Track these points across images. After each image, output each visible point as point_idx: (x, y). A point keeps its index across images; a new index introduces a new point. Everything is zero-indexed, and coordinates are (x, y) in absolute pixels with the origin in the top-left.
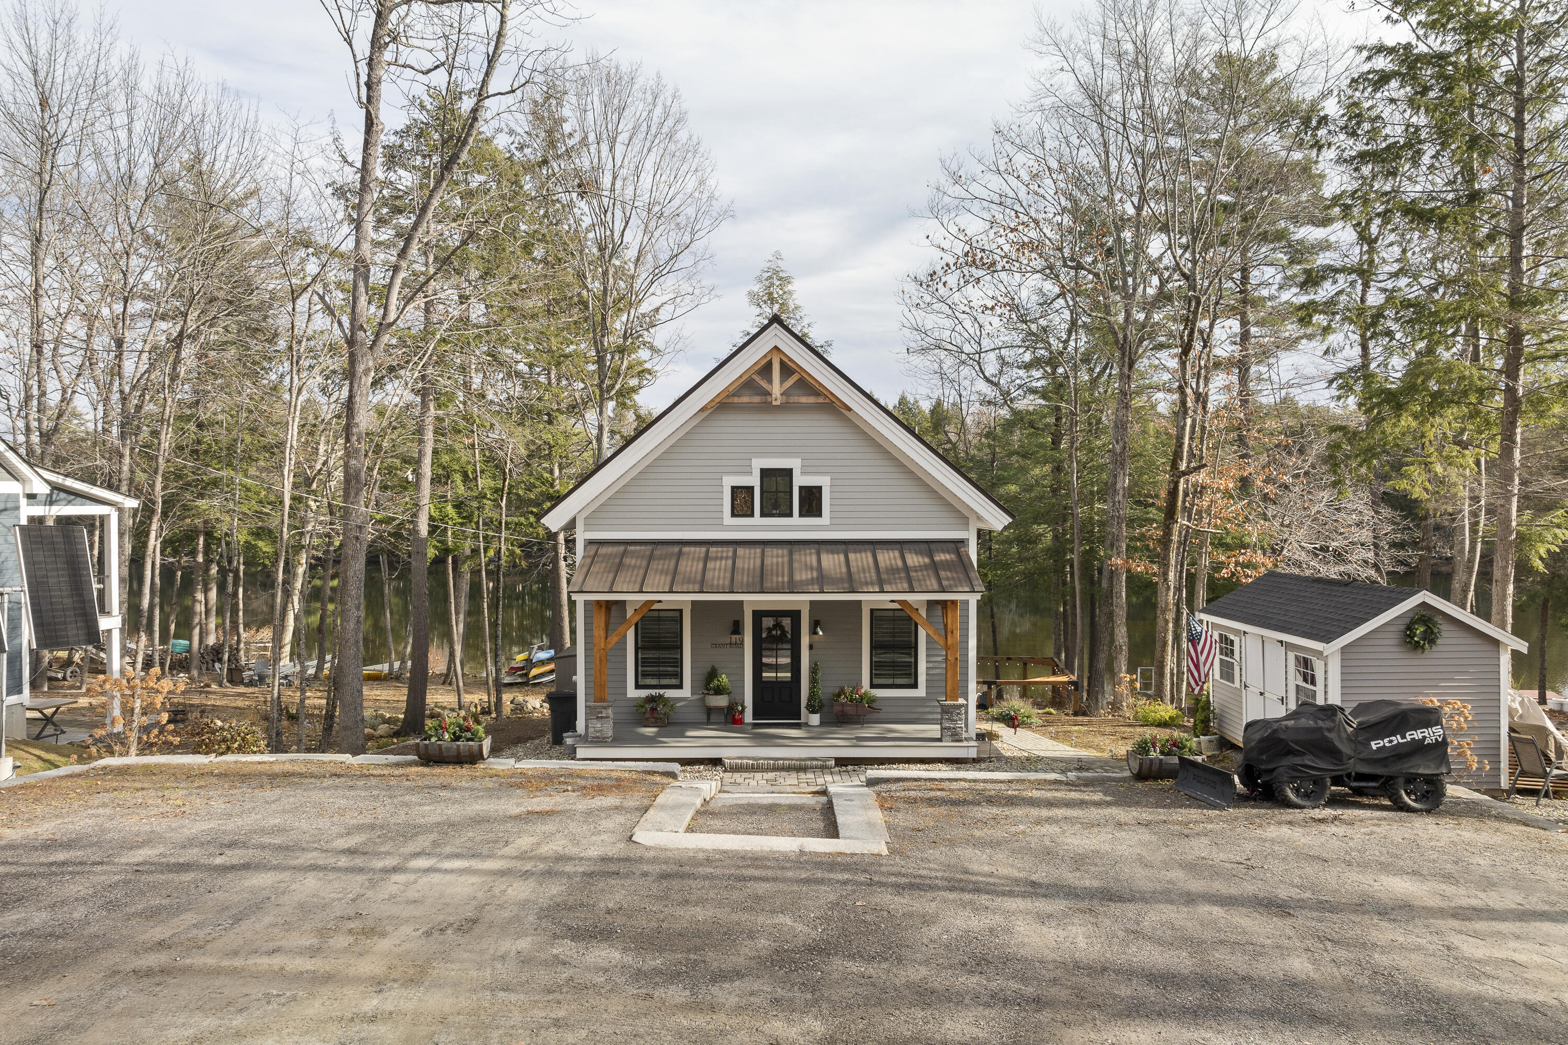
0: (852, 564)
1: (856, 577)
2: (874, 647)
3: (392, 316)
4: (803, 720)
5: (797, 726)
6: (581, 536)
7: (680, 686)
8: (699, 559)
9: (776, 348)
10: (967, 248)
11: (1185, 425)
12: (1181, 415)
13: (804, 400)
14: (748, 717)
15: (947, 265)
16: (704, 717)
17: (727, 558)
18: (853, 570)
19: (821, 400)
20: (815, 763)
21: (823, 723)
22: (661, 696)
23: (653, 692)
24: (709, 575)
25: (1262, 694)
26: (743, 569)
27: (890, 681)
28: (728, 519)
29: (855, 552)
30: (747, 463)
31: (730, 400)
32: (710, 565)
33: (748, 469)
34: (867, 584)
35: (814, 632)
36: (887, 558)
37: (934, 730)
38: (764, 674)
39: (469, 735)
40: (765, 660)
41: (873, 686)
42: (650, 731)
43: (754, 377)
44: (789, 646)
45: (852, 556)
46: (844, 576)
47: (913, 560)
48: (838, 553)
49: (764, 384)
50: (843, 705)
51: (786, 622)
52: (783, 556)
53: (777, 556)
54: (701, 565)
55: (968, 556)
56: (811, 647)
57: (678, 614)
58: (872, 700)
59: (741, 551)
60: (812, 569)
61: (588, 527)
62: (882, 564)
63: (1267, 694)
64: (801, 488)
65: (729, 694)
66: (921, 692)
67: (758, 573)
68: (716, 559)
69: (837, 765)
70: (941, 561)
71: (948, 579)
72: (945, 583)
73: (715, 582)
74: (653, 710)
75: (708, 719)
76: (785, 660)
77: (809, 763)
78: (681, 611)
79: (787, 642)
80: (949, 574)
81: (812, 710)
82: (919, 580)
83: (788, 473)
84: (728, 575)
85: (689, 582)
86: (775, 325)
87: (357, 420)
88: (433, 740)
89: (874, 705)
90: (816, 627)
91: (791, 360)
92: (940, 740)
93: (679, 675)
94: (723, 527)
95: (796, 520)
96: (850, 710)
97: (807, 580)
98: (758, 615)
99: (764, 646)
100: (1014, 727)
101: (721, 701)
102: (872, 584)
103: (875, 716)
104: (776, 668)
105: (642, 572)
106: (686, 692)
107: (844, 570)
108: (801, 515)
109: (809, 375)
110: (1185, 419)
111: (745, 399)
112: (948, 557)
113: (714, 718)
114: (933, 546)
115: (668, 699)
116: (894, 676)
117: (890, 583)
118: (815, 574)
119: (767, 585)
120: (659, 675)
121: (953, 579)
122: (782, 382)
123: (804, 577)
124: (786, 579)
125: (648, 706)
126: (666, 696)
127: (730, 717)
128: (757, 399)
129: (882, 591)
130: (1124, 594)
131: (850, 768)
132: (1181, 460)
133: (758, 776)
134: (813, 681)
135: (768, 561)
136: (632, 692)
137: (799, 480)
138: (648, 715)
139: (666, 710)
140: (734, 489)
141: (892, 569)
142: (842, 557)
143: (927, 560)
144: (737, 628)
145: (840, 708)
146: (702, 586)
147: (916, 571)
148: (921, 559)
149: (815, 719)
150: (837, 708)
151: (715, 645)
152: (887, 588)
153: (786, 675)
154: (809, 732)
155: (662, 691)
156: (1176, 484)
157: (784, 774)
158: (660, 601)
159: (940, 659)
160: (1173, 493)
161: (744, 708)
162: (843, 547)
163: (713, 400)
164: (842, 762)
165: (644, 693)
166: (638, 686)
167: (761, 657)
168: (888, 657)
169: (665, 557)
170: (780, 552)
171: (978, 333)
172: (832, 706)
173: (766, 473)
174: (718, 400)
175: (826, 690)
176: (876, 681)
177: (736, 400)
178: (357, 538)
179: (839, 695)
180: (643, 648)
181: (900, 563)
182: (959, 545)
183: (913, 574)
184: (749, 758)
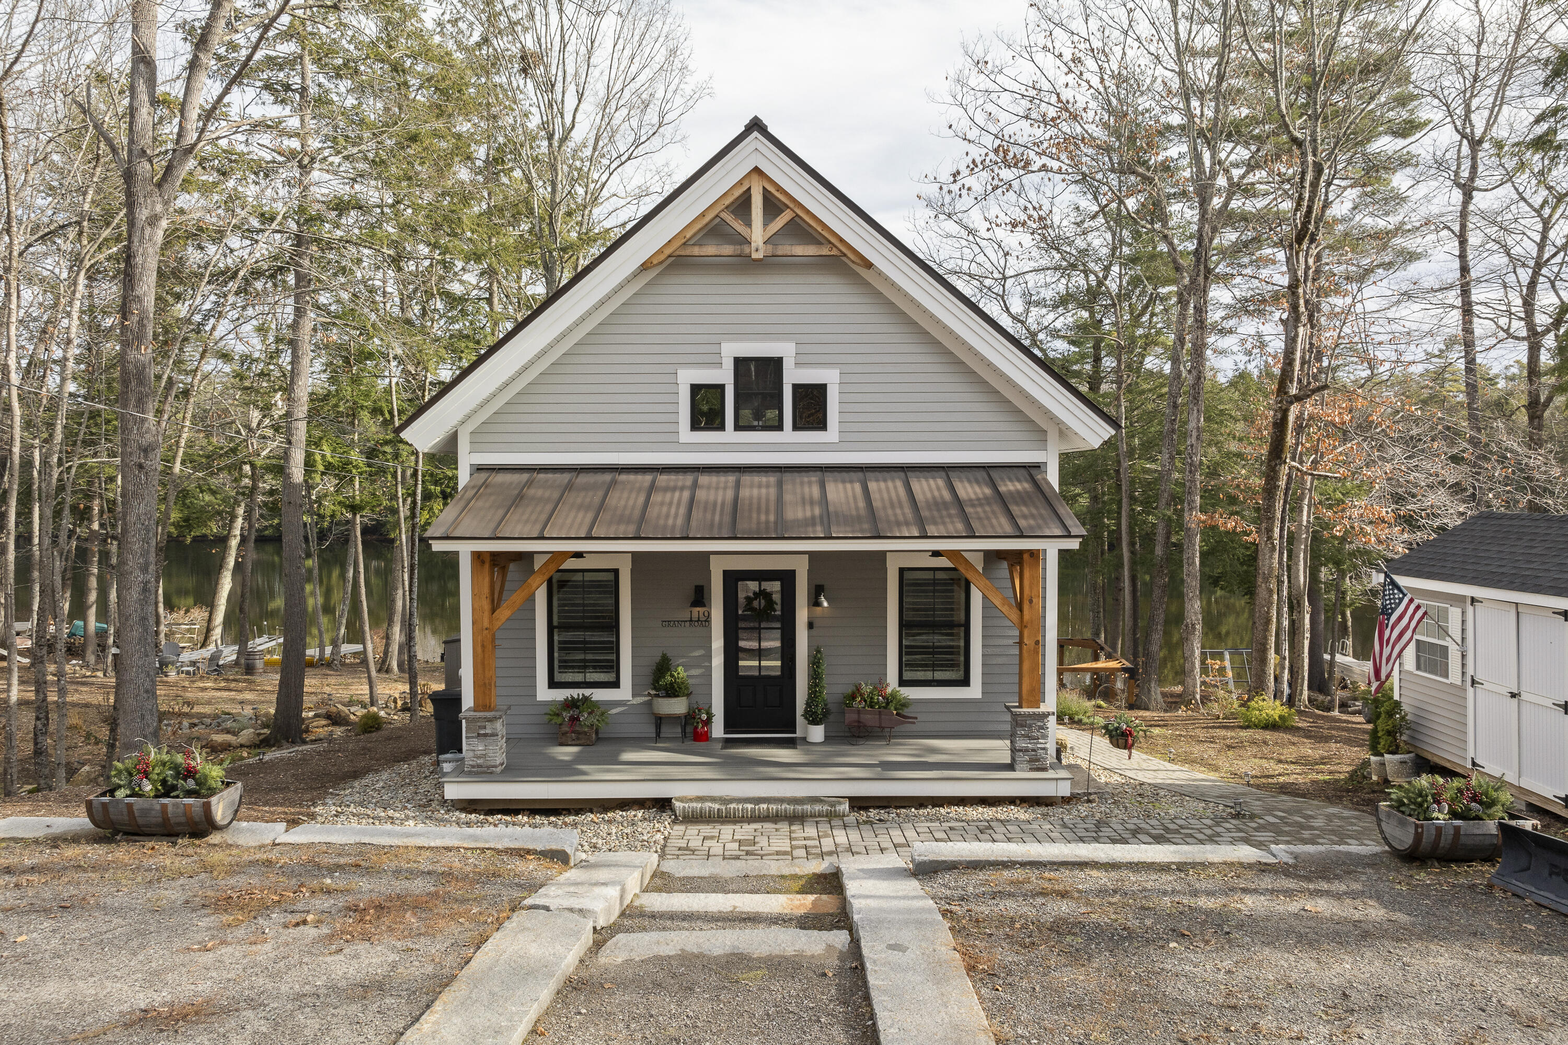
0: (875, 496)
1: (880, 514)
2: (904, 625)
3: (192, 137)
4: (799, 734)
5: (790, 743)
6: (467, 459)
7: (616, 684)
8: (639, 490)
9: (757, 170)
10: (998, 142)
11: (1297, 335)
12: (1291, 323)
13: (799, 250)
14: (718, 730)
15: (974, 162)
16: (650, 731)
17: (682, 489)
18: (877, 504)
19: (825, 251)
20: (818, 807)
21: (829, 739)
22: (586, 699)
23: (575, 693)
24: (652, 512)
25: (1513, 695)
26: (706, 503)
27: (928, 675)
28: (686, 434)
29: (877, 480)
30: (714, 349)
31: (688, 252)
32: (656, 498)
33: (715, 359)
34: (898, 524)
35: (816, 603)
36: (925, 488)
37: (999, 750)
38: (741, 663)
39: (191, 784)
40: (742, 644)
41: (903, 683)
42: (566, 752)
43: (724, 215)
44: (778, 625)
45: (872, 486)
46: (863, 512)
47: (967, 490)
48: (851, 482)
49: (738, 226)
50: (859, 712)
51: (774, 587)
52: (768, 486)
53: (760, 486)
54: (642, 499)
55: (1048, 484)
56: (811, 625)
57: (611, 576)
58: (905, 704)
59: (704, 479)
60: (812, 503)
61: (476, 445)
62: (919, 497)
63: (1524, 696)
64: (796, 387)
65: (688, 695)
66: (974, 691)
67: (728, 509)
68: (666, 489)
69: (852, 808)
70: (1010, 492)
71: (1025, 517)
72: (1022, 523)
73: (662, 522)
74: (574, 720)
75: (658, 734)
76: (773, 643)
77: (808, 807)
78: (616, 572)
79: (776, 618)
80: (1024, 509)
81: (813, 719)
82: (980, 519)
83: (777, 363)
84: (682, 510)
85: (619, 522)
86: (756, 134)
87: (139, 291)
88: (120, 794)
89: (906, 712)
90: (817, 595)
91: (779, 189)
92: (1011, 767)
93: (614, 666)
94: (676, 445)
95: (788, 435)
96: (870, 719)
97: (806, 519)
98: (732, 579)
99: (742, 625)
100: (1128, 747)
101: (677, 706)
102: (907, 524)
103: (908, 728)
104: (760, 654)
105: (549, 507)
106: (624, 692)
107: (862, 504)
108: (796, 427)
109: (808, 212)
110: (1296, 327)
111: (710, 250)
112: (1019, 486)
113: (666, 731)
114: (994, 474)
115: (597, 704)
116: (934, 667)
117: (935, 523)
118: (817, 511)
119: (742, 525)
120: (583, 666)
121: (1033, 516)
122: (765, 225)
123: (800, 515)
124: (772, 518)
125: (566, 715)
126: (594, 698)
127: (689, 729)
128: (728, 250)
129: (924, 536)
130: (1197, 561)
131: (873, 813)
132: (1291, 381)
133: (727, 830)
134: (815, 676)
135: (745, 493)
136: (544, 693)
137: (792, 376)
138: (565, 728)
139: (593, 720)
140: (696, 389)
141: (936, 503)
142: (858, 487)
143: (988, 491)
144: (700, 597)
145: (854, 717)
146: (639, 528)
147: (973, 506)
148: (978, 490)
149: (817, 733)
150: (850, 717)
151: (667, 623)
152: (932, 530)
153: (773, 664)
154: (807, 753)
155: (587, 692)
156: (1285, 412)
157: (768, 826)
158: (578, 555)
159: (1011, 642)
160: (1280, 425)
161: (710, 716)
162: (860, 475)
163: (660, 251)
164: (860, 804)
165: (561, 695)
166: (553, 684)
167: (737, 639)
168: (924, 639)
169: (586, 488)
170: (764, 479)
171: (1002, 262)
172: (843, 713)
173: (741, 364)
174: (668, 252)
175: (834, 689)
176: (908, 676)
177: (696, 251)
178: (141, 467)
179: (853, 697)
180: (563, 627)
181: (947, 495)
182: (1033, 471)
183: (969, 510)
184: (713, 799)
